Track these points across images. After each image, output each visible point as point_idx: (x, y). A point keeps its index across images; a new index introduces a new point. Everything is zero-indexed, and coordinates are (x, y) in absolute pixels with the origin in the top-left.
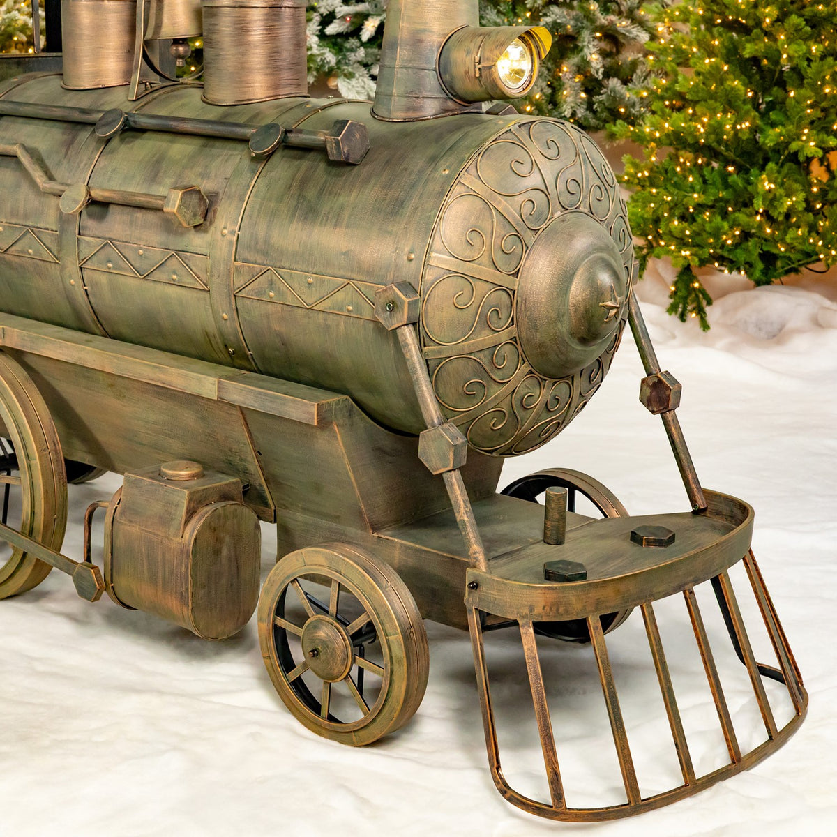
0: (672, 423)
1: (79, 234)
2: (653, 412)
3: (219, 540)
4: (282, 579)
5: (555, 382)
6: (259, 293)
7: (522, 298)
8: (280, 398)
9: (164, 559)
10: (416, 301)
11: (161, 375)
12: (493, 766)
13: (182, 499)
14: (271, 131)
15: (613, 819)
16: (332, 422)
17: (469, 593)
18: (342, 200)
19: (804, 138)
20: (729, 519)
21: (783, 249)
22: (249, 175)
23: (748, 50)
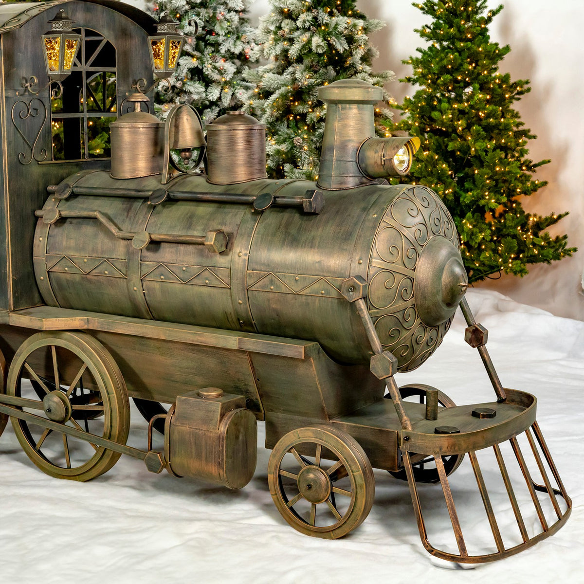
0: (484, 352)
1: (141, 261)
2: (473, 347)
3: (238, 431)
4: (284, 447)
5: (431, 329)
6: (263, 287)
7: (418, 282)
8: (280, 345)
9: (206, 443)
10: (366, 286)
11: (200, 338)
12: (423, 538)
13: (218, 407)
14: (266, 197)
15: (492, 561)
16: (310, 357)
17: (404, 443)
18: (313, 233)
19: (487, 197)
20: (520, 403)
21: (477, 265)
22: (253, 222)
23: (451, 146)
